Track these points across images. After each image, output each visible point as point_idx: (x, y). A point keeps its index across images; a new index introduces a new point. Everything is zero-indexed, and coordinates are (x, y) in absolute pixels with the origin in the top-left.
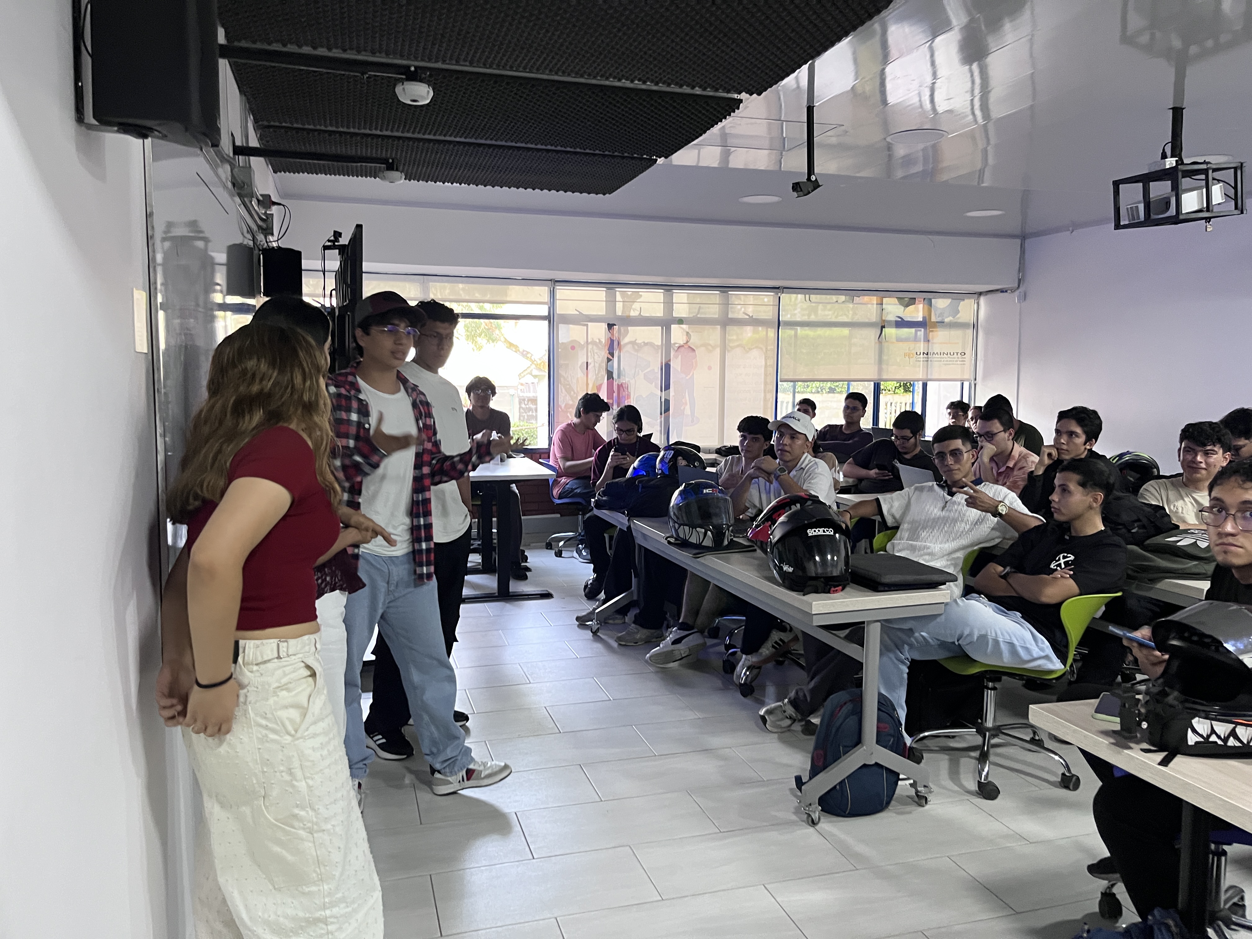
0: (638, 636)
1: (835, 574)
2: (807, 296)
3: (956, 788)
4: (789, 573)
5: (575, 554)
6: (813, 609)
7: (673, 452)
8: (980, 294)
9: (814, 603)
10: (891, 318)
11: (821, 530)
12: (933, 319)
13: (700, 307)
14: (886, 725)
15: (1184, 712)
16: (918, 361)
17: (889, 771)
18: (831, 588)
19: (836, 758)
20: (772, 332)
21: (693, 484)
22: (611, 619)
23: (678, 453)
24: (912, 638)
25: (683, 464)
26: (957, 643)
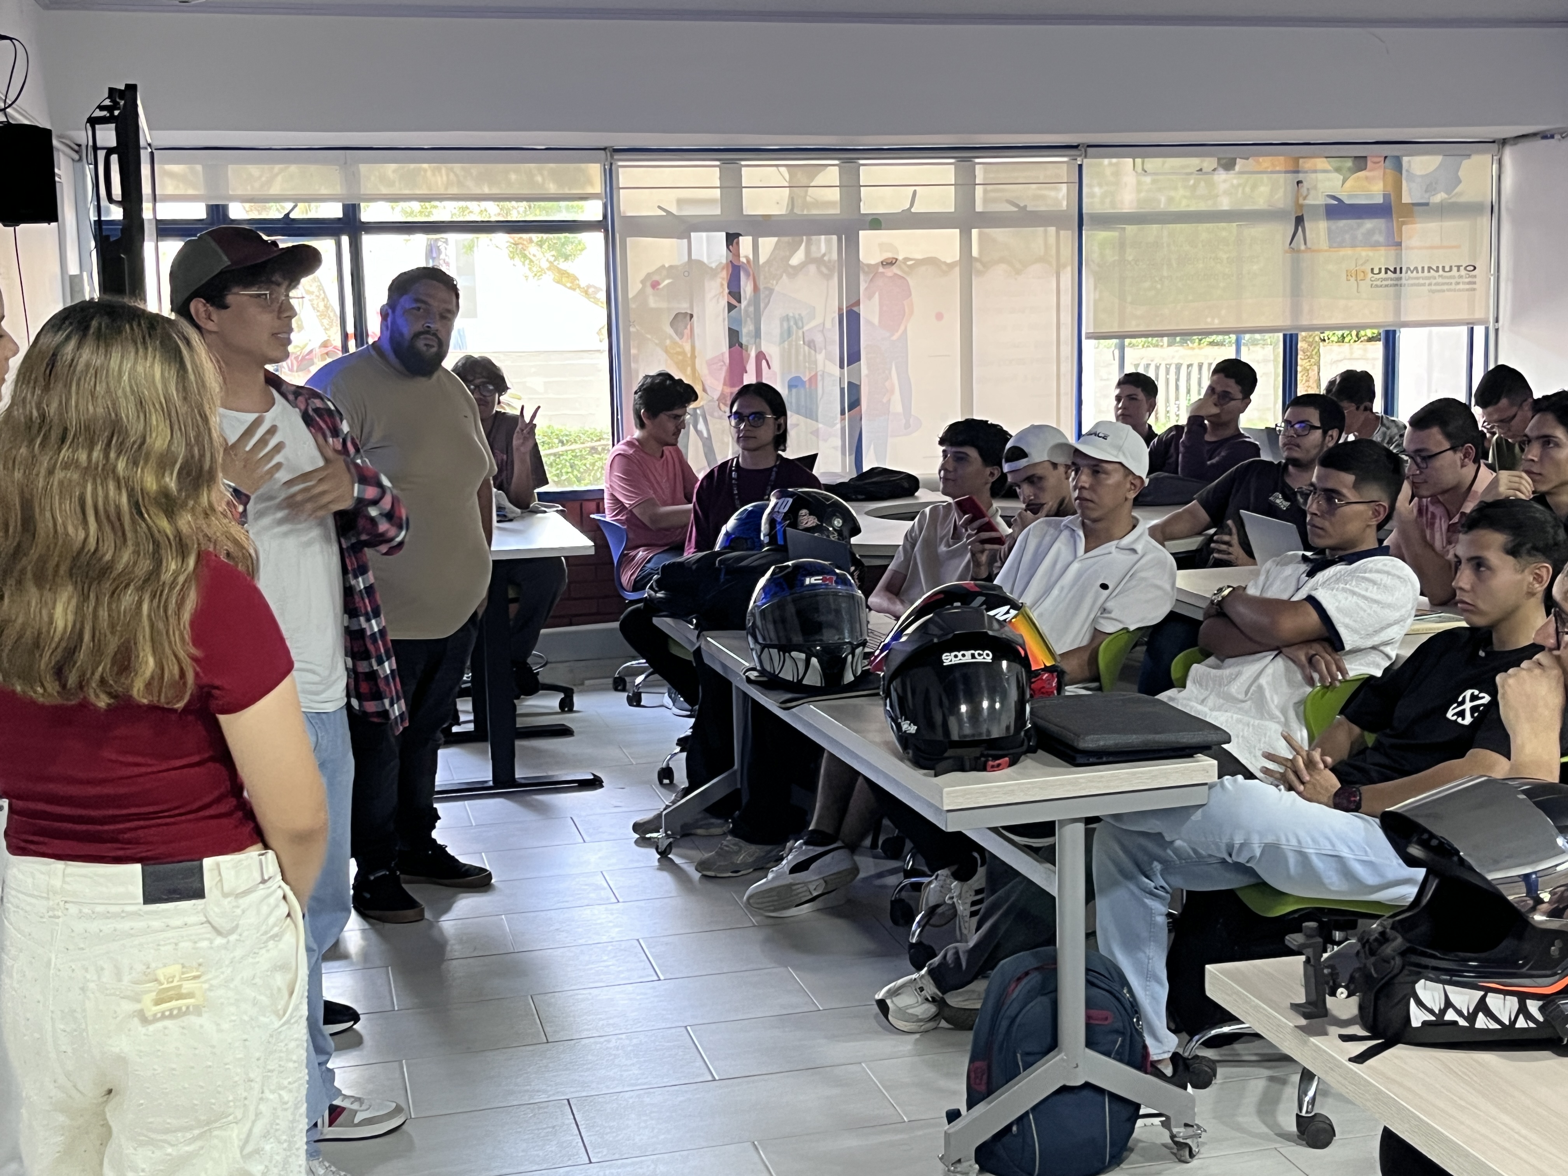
0: (739, 859)
1: (995, 734)
2: (1139, 161)
3: (1264, 1129)
4: (911, 734)
5: (667, 701)
6: (945, 800)
7: (791, 500)
8: (1503, 142)
9: (946, 790)
10: (1317, 199)
11: (968, 653)
13: (915, 192)
14: (1105, 1013)
15: (1406, 972)
16: (1377, 286)
17: (1115, 1098)
18: (986, 761)
19: (1011, 1074)
20: (1068, 237)
21: (788, 566)
22: (700, 827)
23: (800, 502)
24: (1169, 852)
25: (809, 525)
26: (1229, 860)
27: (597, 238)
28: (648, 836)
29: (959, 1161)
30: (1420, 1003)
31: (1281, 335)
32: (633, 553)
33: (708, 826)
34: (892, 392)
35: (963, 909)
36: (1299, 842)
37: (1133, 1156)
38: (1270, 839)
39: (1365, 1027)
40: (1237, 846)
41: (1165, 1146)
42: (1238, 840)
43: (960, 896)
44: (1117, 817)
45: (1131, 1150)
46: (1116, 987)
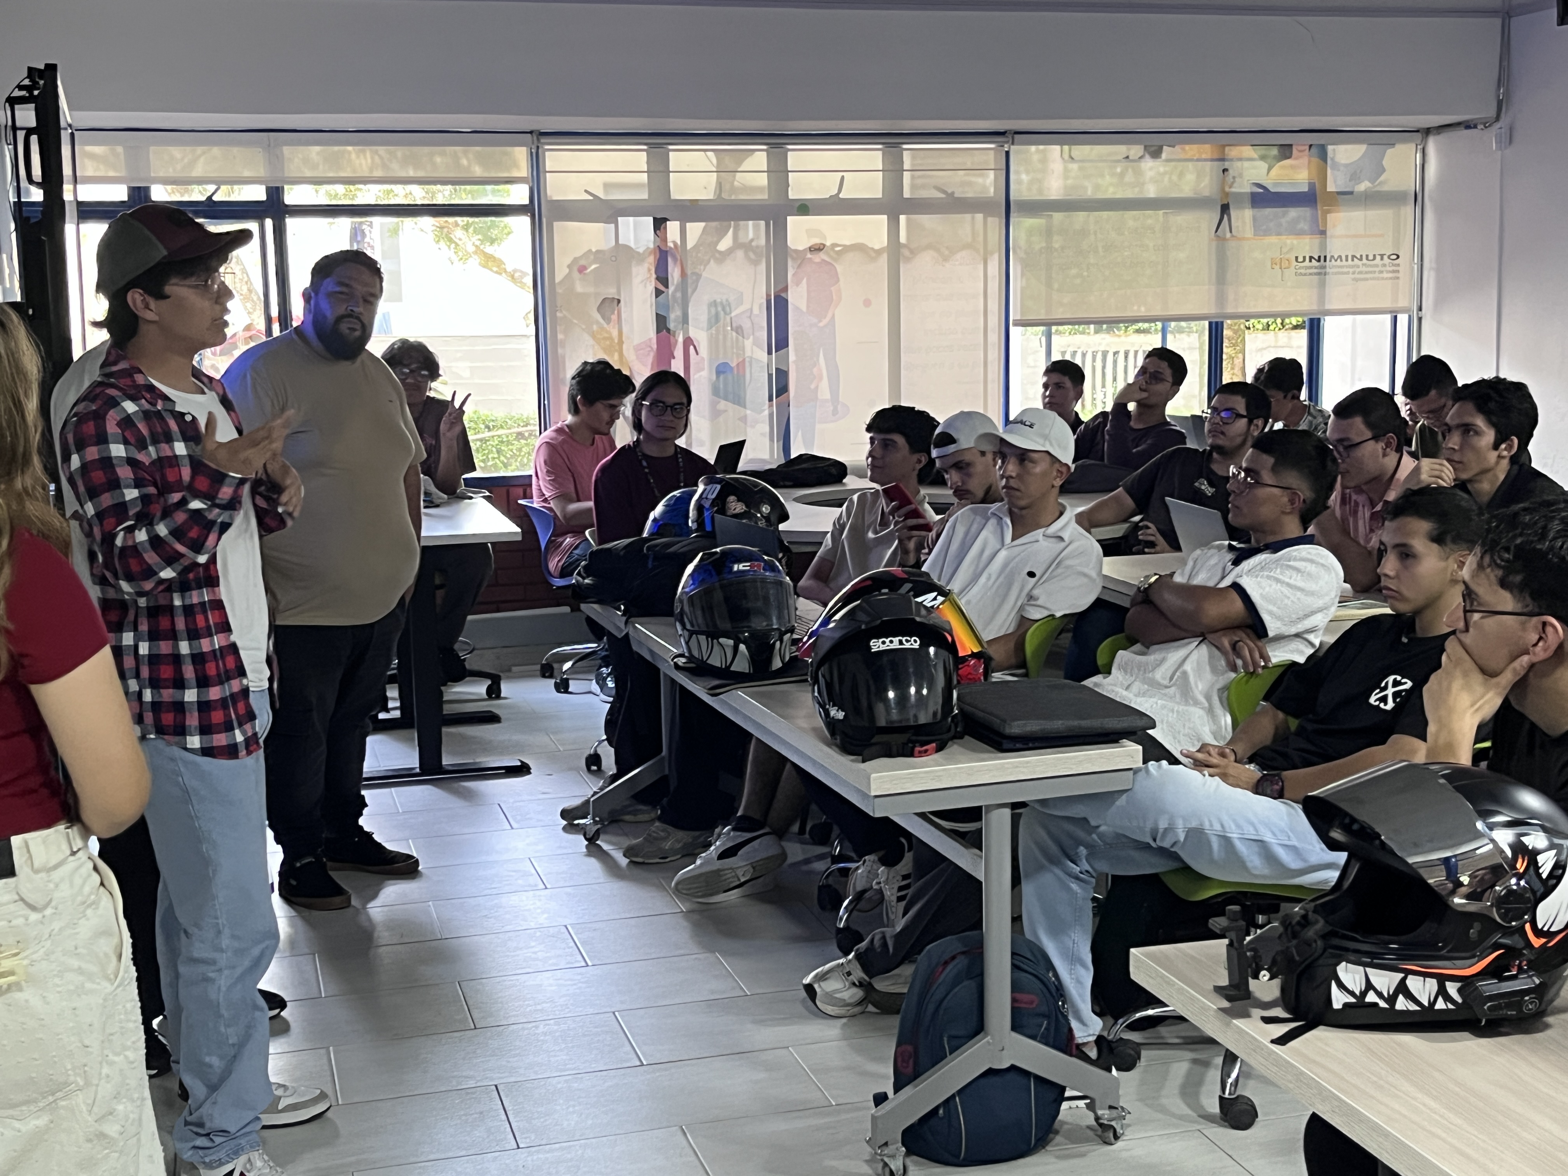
0: (667, 845)
1: (922, 720)
2: (1066, 148)
4: (839, 720)
5: (595, 687)
6: (873, 786)
7: (719, 487)
8: (1427, 132)
9: (873, 776)
10: (1244, 187)
11: (896, 640)
12: (1331, 188)
13: (843, 178)
14: (1032, 997)
15: (1326, 954)
16: (1301, 274)
17: (1041, 1081)
18: (915, 746)
19: (937, 1058)
20: (995, 224)
21: (716, 553)
22: (629, 813)
23: (728, 489)
24: (1094, 836)
25: (738, 511)
26: (1153, 845)
27: (523, 223)
28: (576, 822)
29: (886, 1144)
30: (1341, 986)
31: (1206, 323)
32: (560, 540)
33: (635, 813)
34: (821, 378)
35: (890, 894)
36: (1222, 826)
37: (1058, 1139)
38: (1194, 824)
39: (1287, 1009)
40: (1161, 831)
41: (1089, 1127)
42: (1163, 825)
43: (887, 882)
44: (1043, 802)
45: (1057, 1132)
46: (1041, 971)
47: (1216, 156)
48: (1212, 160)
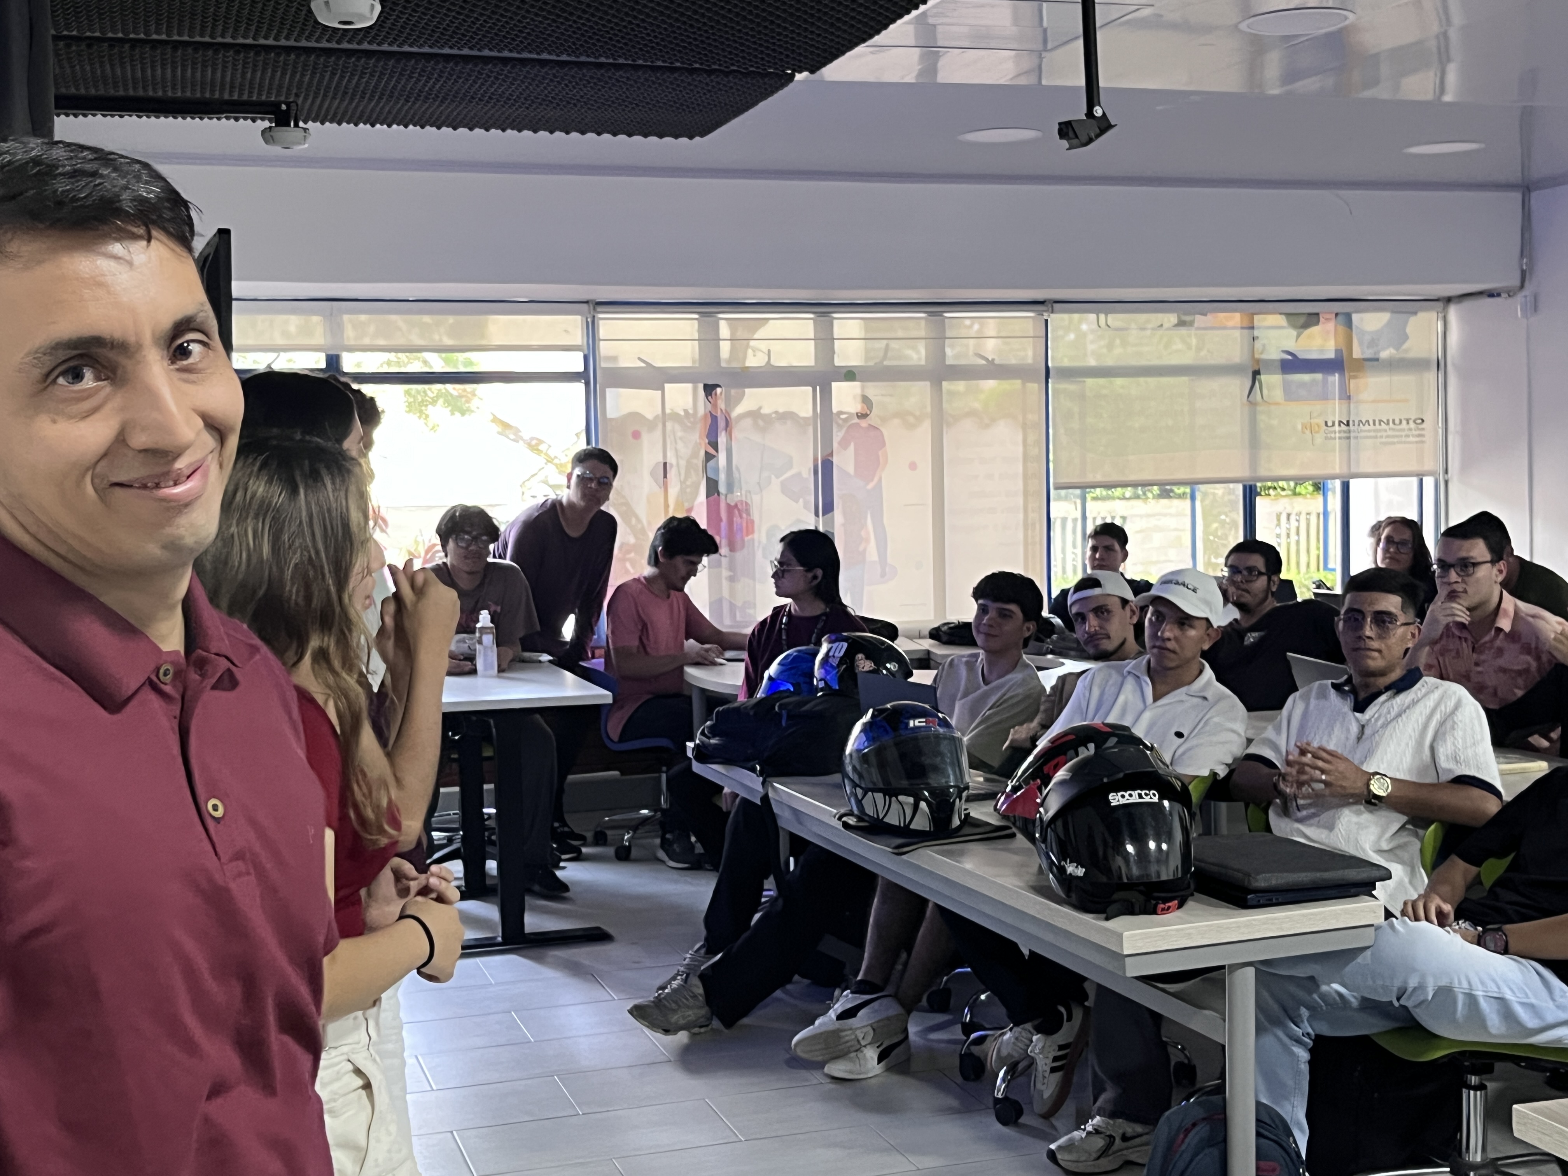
1: (1164, 877)
2: (1102, 317)
4: (1078, 877)
6: (1125, 945)
7: (845, 645)
8: (1449, 300)
10: (1274, 354)
11: (1135, 793)
12: (1357, 353)
13: (887, 345)
14: (1273, 1164)
16: (1332, 438)
18: (1156, 903)
20: (1035, 388)
21: (887, 709)
23: (856, 646)
24: (1315, 996)
25: (866, 669)
26: (1396, 1004)
36: (1469, 983)
38: (1443, 982)
40: (1410, 990)
42: (1412, 983)
43: (1041, 1051)
46: (1282, 1137)
47: (1246, 324)
48: (1242, 328)
